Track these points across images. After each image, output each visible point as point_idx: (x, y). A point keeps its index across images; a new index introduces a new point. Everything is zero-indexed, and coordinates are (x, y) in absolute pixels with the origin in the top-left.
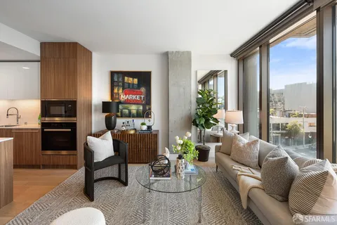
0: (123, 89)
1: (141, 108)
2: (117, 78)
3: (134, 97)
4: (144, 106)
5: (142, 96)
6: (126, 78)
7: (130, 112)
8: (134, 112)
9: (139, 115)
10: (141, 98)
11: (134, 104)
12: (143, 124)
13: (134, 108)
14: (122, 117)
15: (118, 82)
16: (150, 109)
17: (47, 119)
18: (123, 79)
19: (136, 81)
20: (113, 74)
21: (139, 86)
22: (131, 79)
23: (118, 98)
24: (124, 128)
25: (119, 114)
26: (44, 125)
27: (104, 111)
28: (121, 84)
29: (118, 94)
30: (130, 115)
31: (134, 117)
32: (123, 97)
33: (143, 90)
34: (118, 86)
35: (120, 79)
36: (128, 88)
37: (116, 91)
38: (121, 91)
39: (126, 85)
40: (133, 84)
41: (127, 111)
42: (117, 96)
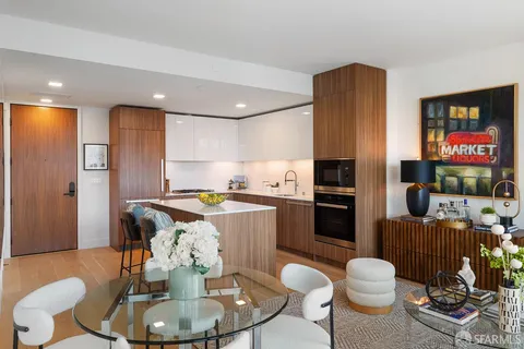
0: (446, 134)
1: (488, 173)
2: (434, 111)
3: (471, 149)
4: (496, 169)
5: (491, 147)
6: (453, 109)
7: (461, 183)
8: (471, 182)
9: (481, 190)
10: (487, 150)
11: (472, 164)
12: (488, 211)
13: (470, 175)
14: (443, 191)
15: (435, 119)
16: (511, 177)
17: (321, 188)
18: (447, 111)
19: (475, 112)
20: (425, 103)
21: (483, 122)
22: (464, 109)
23: (437, 153)
24: (441, 216)
25: (437, 185)
26: (318, 196)
27: (404, 179)
28: (441, 123)
29: (436, 143)
30: (461, 189)
31: (469, 193)
32: (446, 151)
33: (493, 131)
34: (436, 127)
35: (441, 114)
36: (458, 132)
37: (431, 137)
38: (441, 137)
39: (453, 124)
40: (469, 121)
41: (453, 181)
42: (434, 150)
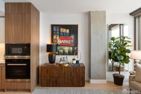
0: (59, 36)
1: (71, 49)
2: (55, 29)
3: (67, 41)
4: (73, 48)
5: (72, 41)
6: (61, 29)
7: (64, 52)
8: (67, 51)
9: (70, 54)
10: (71, 42)
11: (67, 46)
12: (74, 59)
13: (66, 49)
15: (56, 32)
16: (77, 49)
17: (9, 57)
18: (60, 30)
19: (68, 31)
20: (53, 26)
21: (70, 34)
22: (65, 30)
23: (56, 42)
24: (61, 63)
25: (57, 53)
26: (7, 61)
27: (48, 51)
28: (58, 33)
29: (56, 39)
30: (64, 53)
31: (66, 54)
32: (59, 42)
33: (73, 37)
34: (56, 34)
35: (58, 30)
36: (63, 36)
37: (55, 37)
38: (58, 38)
39: (62, 34)
40: (66, 33)
41: (62, 51)
42: (56, 41)
